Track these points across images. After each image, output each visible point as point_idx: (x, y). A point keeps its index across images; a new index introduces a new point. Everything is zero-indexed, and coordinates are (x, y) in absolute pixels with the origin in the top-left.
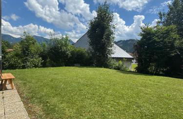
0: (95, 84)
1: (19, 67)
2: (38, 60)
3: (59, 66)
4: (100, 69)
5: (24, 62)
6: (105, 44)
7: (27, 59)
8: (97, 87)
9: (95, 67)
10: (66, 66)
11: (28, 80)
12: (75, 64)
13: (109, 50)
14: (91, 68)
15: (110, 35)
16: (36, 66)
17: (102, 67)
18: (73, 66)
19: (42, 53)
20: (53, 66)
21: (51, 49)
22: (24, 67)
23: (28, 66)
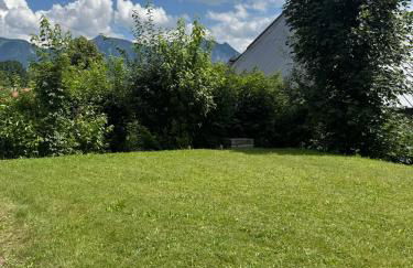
0: (300, 232)
1: (30, 150)
2: (95, 124)
3: (170, 148)
4: (341, 159)
5: (43, 130)
6: (366, 47)
7: (52, 121)
8: (308, 252)
9: (321, 152)
10: (196, 146)
11: (38, 200)
12: (233, 140)
13: (387, 74)
14: (298, 158)
15: (393, 6)
16: (86, 147)
17: (350, 153)
18: (227, 146)
19: (110, 96)
20: (148, 146)
21: (140, 81)
22: (44, 151)
23: (59, 148)
